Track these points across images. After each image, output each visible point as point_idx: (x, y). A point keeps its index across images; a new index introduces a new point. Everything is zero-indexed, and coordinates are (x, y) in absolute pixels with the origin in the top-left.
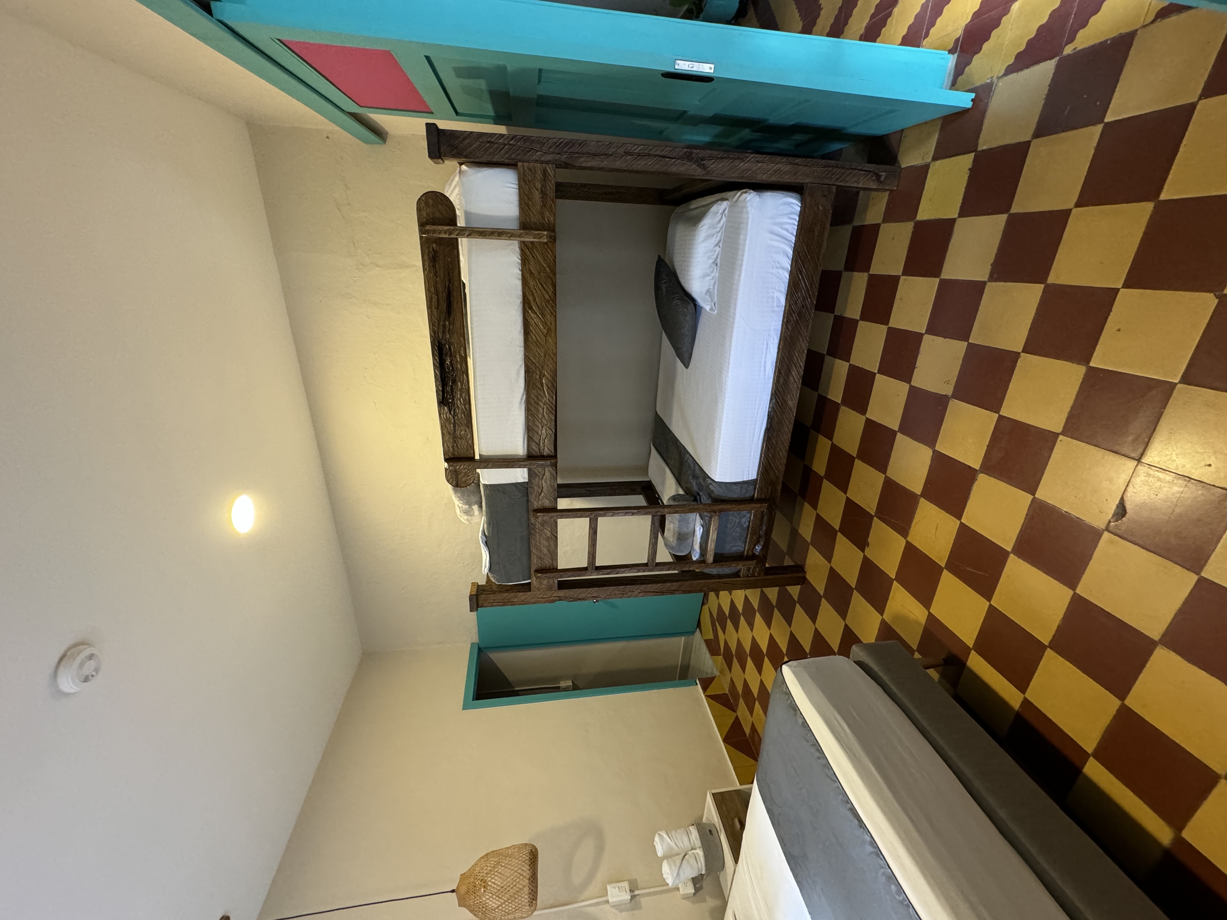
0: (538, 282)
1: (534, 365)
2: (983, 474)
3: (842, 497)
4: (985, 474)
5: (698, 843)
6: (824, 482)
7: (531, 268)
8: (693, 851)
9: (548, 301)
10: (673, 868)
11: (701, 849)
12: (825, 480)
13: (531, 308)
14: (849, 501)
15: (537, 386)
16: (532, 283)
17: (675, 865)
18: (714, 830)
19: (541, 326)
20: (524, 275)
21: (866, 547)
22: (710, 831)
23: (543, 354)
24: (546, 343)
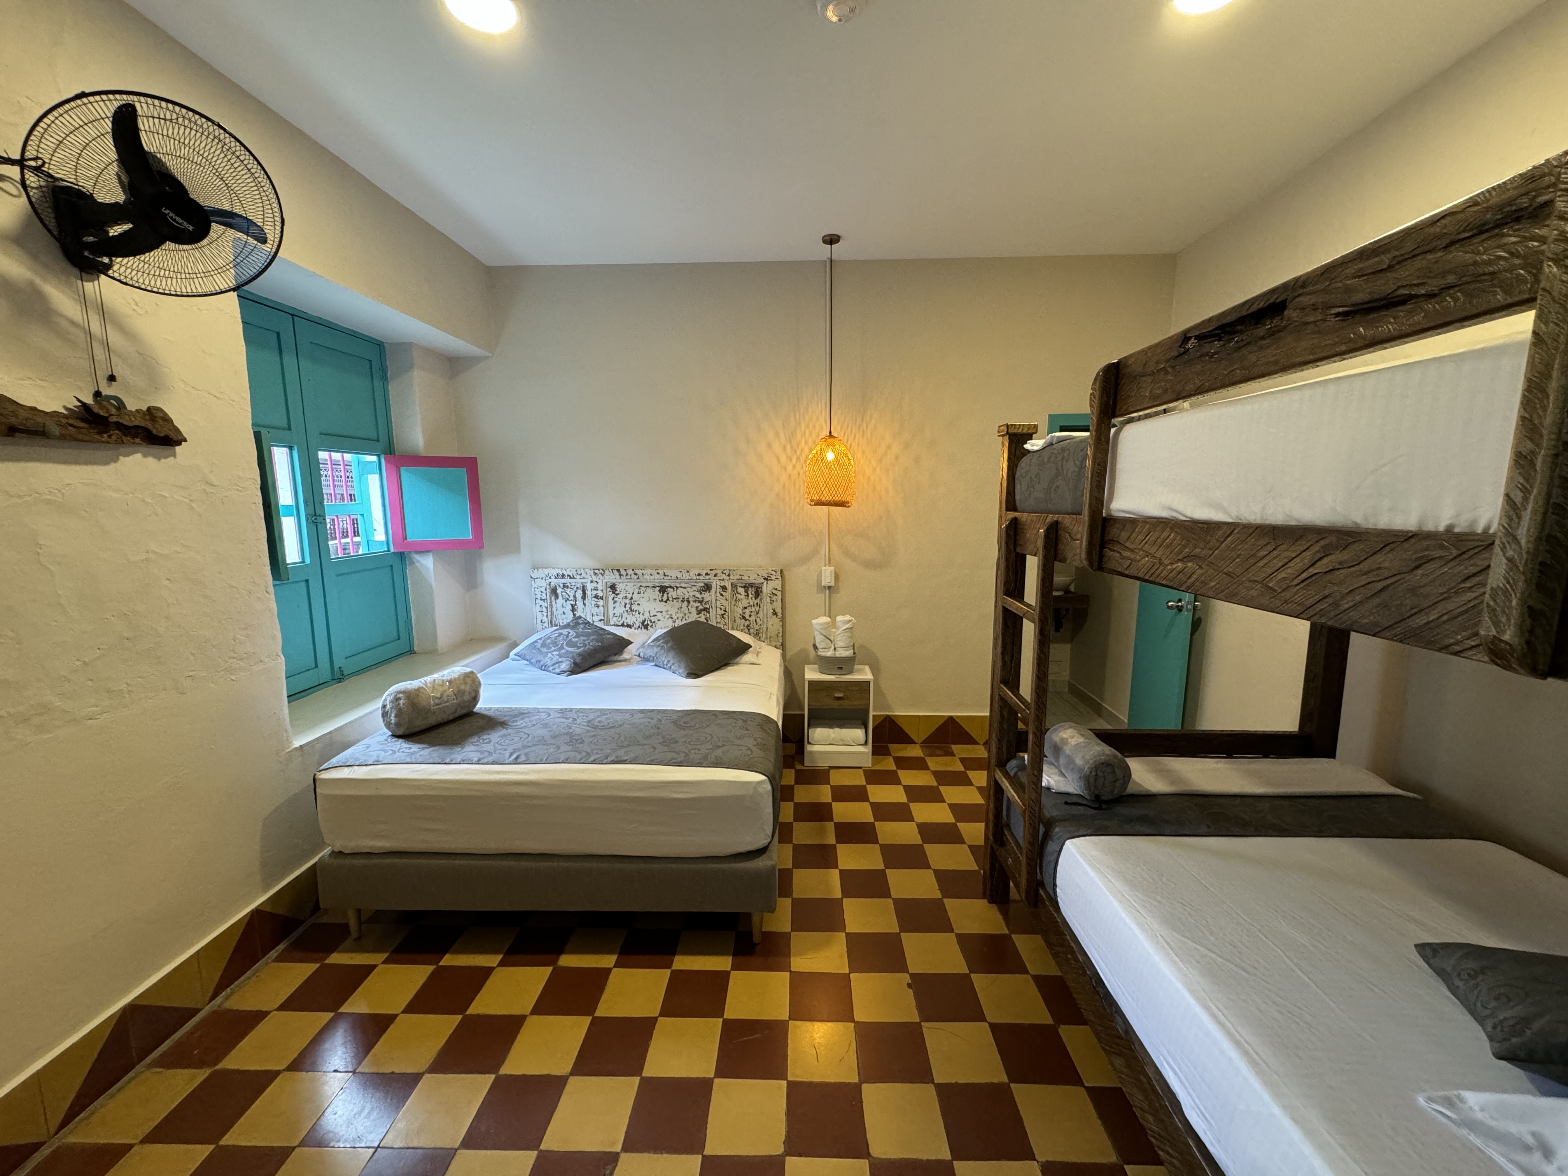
0: (1389, 581)
1: (1218, 544)
2: (778, 1153)
3: (993, 1015)
4: (775, 1156)
5: (838, 654)
6: (1051, 1020)
7: (1432, 566)
8: (833, 648)
9: (1336, 604)
10: (820, 626)
11: (833, 656)
12: (1050, 1021)
13: (1326, 552)
14: (980, 1017)
15: (1185, 547)
16: (1387, 561)
17: (821, 629)
18: (840, 672)
19: (1283, 575)
20: (1413, 541)
21: (910, 982)
22: (841, 668)
23: (1230, 570)
24: (1251, 581)
